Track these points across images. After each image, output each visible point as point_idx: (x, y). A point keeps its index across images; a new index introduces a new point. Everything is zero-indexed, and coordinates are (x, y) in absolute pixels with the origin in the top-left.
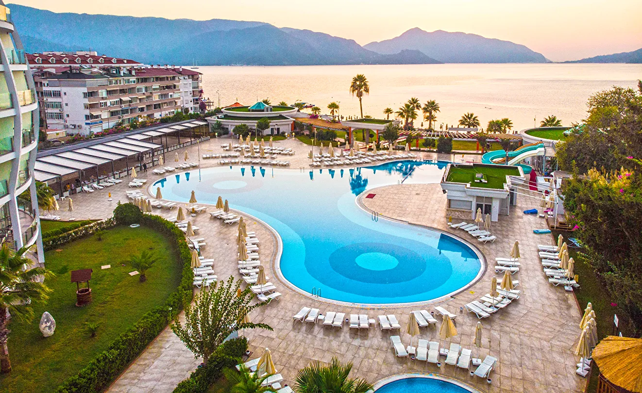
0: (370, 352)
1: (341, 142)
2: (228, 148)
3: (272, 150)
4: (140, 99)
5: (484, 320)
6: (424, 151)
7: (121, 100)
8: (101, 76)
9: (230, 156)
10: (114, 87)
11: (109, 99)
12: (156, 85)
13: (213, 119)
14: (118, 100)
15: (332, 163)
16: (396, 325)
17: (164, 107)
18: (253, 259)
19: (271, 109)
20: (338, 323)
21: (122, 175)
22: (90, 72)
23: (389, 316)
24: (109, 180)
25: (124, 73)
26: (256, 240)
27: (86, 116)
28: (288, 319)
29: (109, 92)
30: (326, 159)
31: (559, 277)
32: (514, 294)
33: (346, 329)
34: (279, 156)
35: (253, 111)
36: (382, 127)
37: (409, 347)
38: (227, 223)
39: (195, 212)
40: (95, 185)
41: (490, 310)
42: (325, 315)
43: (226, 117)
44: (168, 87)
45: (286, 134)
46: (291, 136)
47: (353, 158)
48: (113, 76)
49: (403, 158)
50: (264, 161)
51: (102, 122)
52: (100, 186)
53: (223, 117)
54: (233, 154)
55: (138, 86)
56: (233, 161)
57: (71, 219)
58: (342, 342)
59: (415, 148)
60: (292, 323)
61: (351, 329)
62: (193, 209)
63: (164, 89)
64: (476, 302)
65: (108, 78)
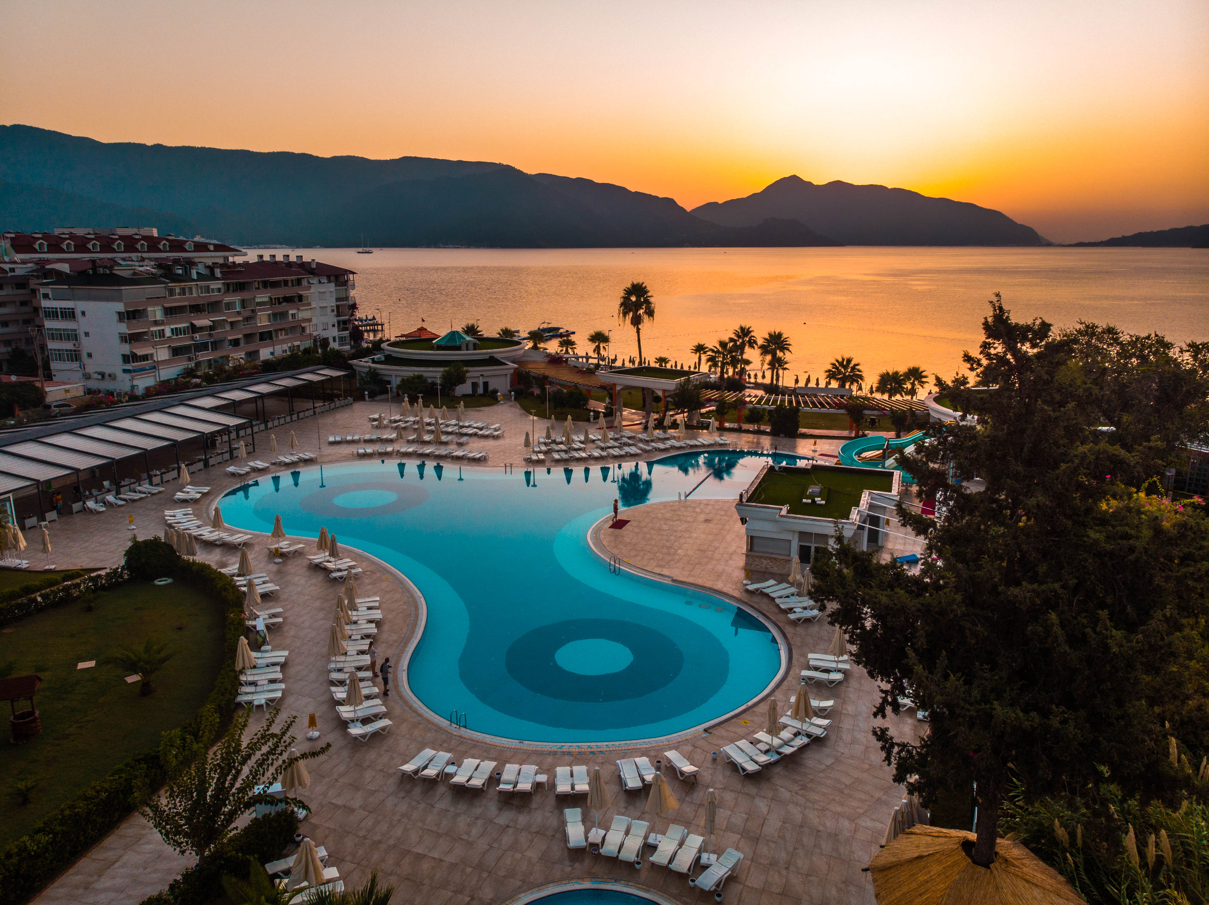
0: (523, 838)
1: (595, 412)
2: (377, 423)
3: (461, 427)
4: (231, 323)
5: (750, 777)
7: (192, 325)
8: (152, 279)
9: (379, 440)
10: (177, 301)
11: (169, 324)
12: (262, 297)
13: (364, 364)
14: (188, 325)
15: (568, 457)
16: (582, 787)
17: (280, 337)
19: (475, 344)
20: (478, 782)
21: (166, 477)
22: (132, 271)
23: (575, 769)
24: (139, 488)
25: (198, 273)
26: (378, 615)
27: (124, 356)
28: (390, 772)
29: (169, 312)
30: (556, 448)
32: (816, 726)
35: (440, 348)
37: (592, 831)
38: (335, 579)
39: (282, 555)
40: (110, 498)
41: (763, 759)
42: (460, 766)
43: (390, 360)
44: (288, 300)
45: (499, 394)
47: (609, 445)
48: (177, 279)
49: (711, 445)
51: (155, 367)
52: (121, 499)
53: (383, 359)
54: (386, 434)
55: (227, 299)
56: (382, 449)
57: (47, 567)
58: (477, 818)
59: (732, 425)
61: (500, 794)
62: (278, 550)
63: (280, 303)
64: (743, 743)
65: (166, 283)
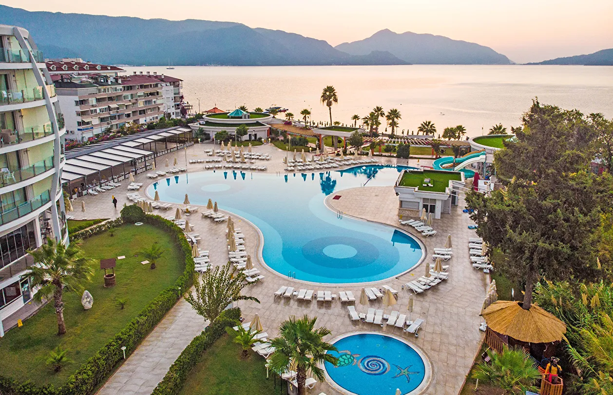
0: (332, 317)
1: (312, 148)
2: (211, 153)
3: (251, 155)
4: (126, 106)
5: (419, 294)
6: (385, 156)
7: (109, 107)
8: (90, 85)
9: (213, 161)
10: (102, 95)
11: (99, 106)
12: (141, 92)
13: (196, 126)
14: (107, 107)
15: (304, 168)
16: (352, 298)
17: (149, 113)
18: (241, 251)
19: (249, 116)
20: (308, 297)
21: (120, 179)
22: (80, 81)
23: (347, 292)
24: (110, 184)
25: (111, 81)
26: (241, 235)
27: (78, 122)
28: (270, 295)
29: (98, 100)
30: (299, 164)
31: (481, 263)
32: (443, 275)
33: (314, 302)
34: (257, 161)
35: (232, 118)
36: (349, 134)
37: (361, 314)
38: (217, 221)
39: (189, 212)
40: (98, 188)
41: (424, 287)
42: (299, 292)
43: (208, 123)
44: (151, 94)
45: (263, 140)
46: (267, 141)
47: (323, 163)
48: (101, 84)
49: (366, 163)
50: (244, 166)
51: (92, 128)
52: (102, 189)
53: (205, 123)
54: (216, 158)
55: (125, 94)
56: (217, 166)
57: (84, 218)
59: (378, 153)
60: (273, 298)
61: (318, 301)
62: (187, 210)
63: (148, 96)
64: (414, 282)
65: (97, 87)
